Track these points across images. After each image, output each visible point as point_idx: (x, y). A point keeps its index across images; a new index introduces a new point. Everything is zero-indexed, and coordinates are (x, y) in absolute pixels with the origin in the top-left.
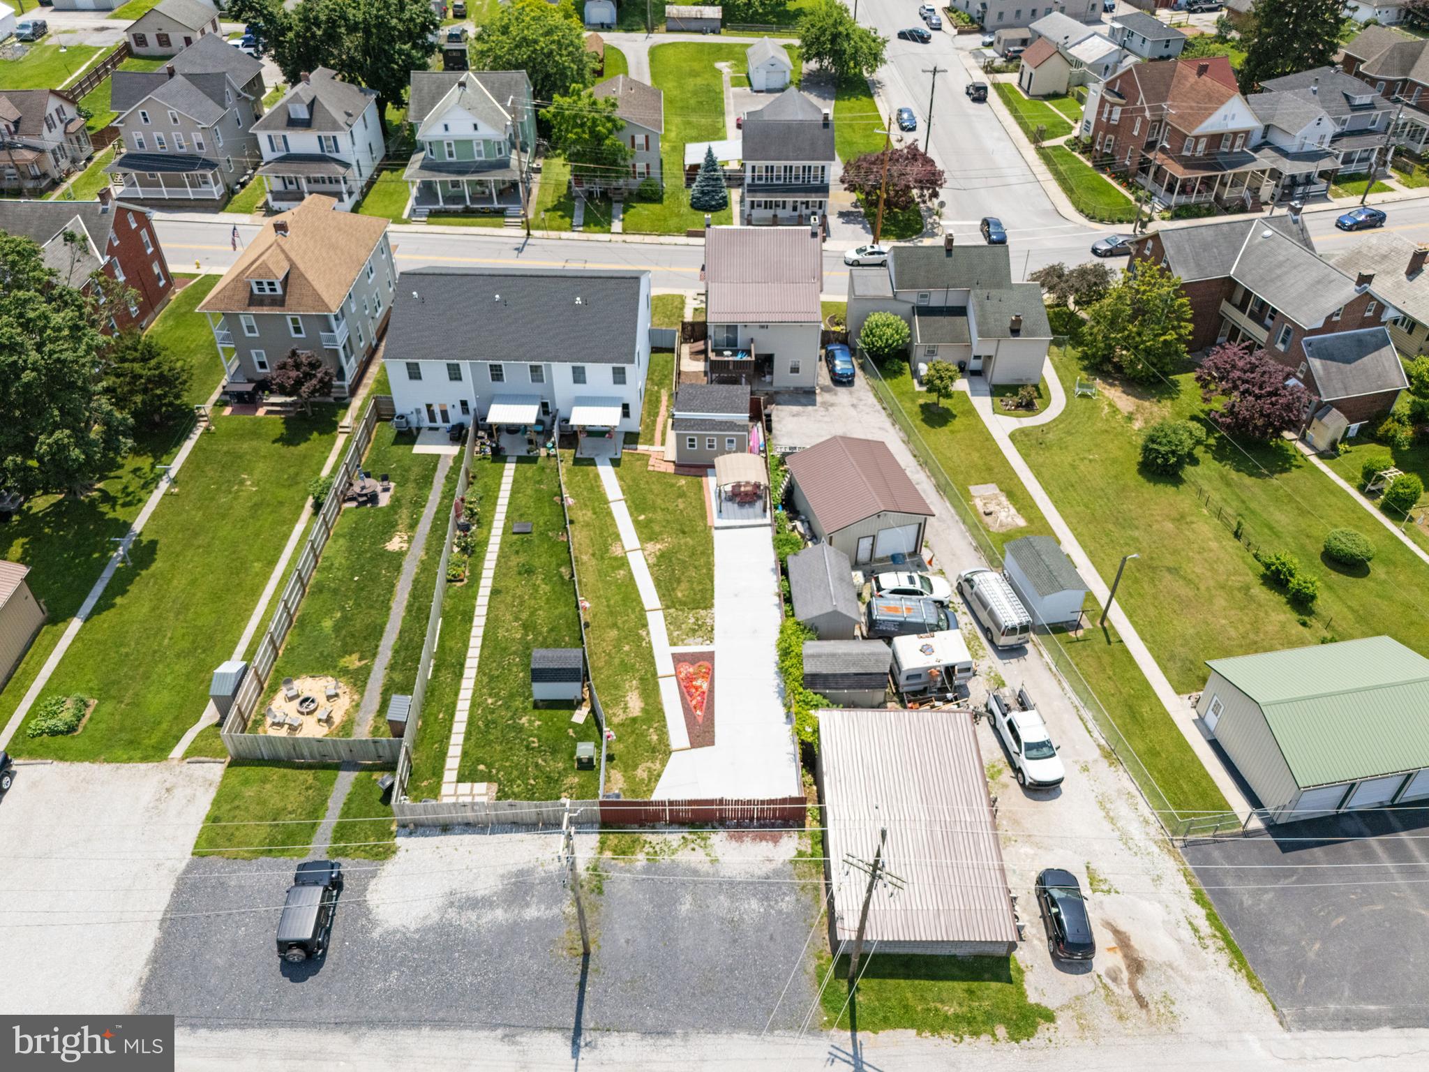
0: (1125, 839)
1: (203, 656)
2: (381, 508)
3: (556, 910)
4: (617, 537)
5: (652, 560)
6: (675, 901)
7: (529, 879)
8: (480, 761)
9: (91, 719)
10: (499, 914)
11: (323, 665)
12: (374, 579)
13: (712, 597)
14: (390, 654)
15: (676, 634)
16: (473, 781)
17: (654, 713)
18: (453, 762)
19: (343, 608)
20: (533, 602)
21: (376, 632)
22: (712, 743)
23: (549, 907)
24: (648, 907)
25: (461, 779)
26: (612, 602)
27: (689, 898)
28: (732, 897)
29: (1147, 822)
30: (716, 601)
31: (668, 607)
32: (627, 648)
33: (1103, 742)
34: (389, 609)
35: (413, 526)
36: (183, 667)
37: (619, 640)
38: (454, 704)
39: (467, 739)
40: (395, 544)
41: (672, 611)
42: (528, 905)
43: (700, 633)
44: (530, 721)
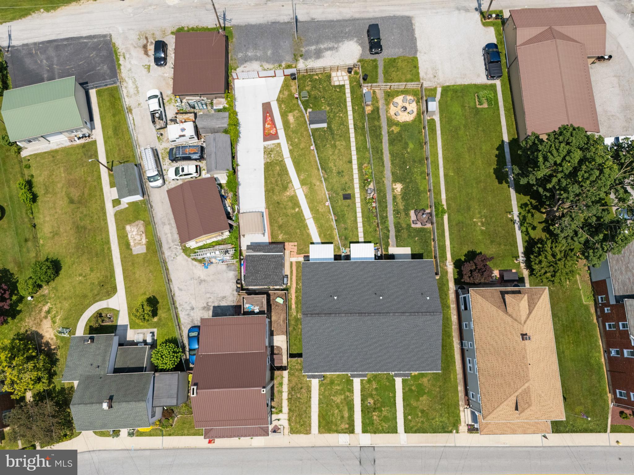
0: (134, 82)
1: (451, 128)
2: (412, 209)
3: (307, 49)
4: (306, 196)
5: (290, 185)
6: (273, 54)
7: (315, 56)
8: (340, 92)
9: (475, 100)
10: (322, 47)
11: (405, 126)
12: (401, 168)
13: (264, 168)
14: (383, 133)
15: (278, 149)
16: (339, 85)
17: (284, 115)
18: (348, 91)
19: (408, 153)
20: (335, 158)
21: (392, 142)
22: (263, 104)
23: (309, 49)
24: (280, 51)
25: (344, 86)
26: (304, 161)
27: (269, 54)
28: (256, 56)
29: (126, 87)
30: (263, 166)
31: (282, 161)
32: (296, 140)
33: (130, 115)
34: (390, 153)
35: (395, 198)
36: (455, 123)
37: (300, 143)
38: (353, 113)
39: (345, 100)
40: (399, 187)
41: (281, 159)
42: (315, 50)
43: (269, 150)
44: (326, 108)
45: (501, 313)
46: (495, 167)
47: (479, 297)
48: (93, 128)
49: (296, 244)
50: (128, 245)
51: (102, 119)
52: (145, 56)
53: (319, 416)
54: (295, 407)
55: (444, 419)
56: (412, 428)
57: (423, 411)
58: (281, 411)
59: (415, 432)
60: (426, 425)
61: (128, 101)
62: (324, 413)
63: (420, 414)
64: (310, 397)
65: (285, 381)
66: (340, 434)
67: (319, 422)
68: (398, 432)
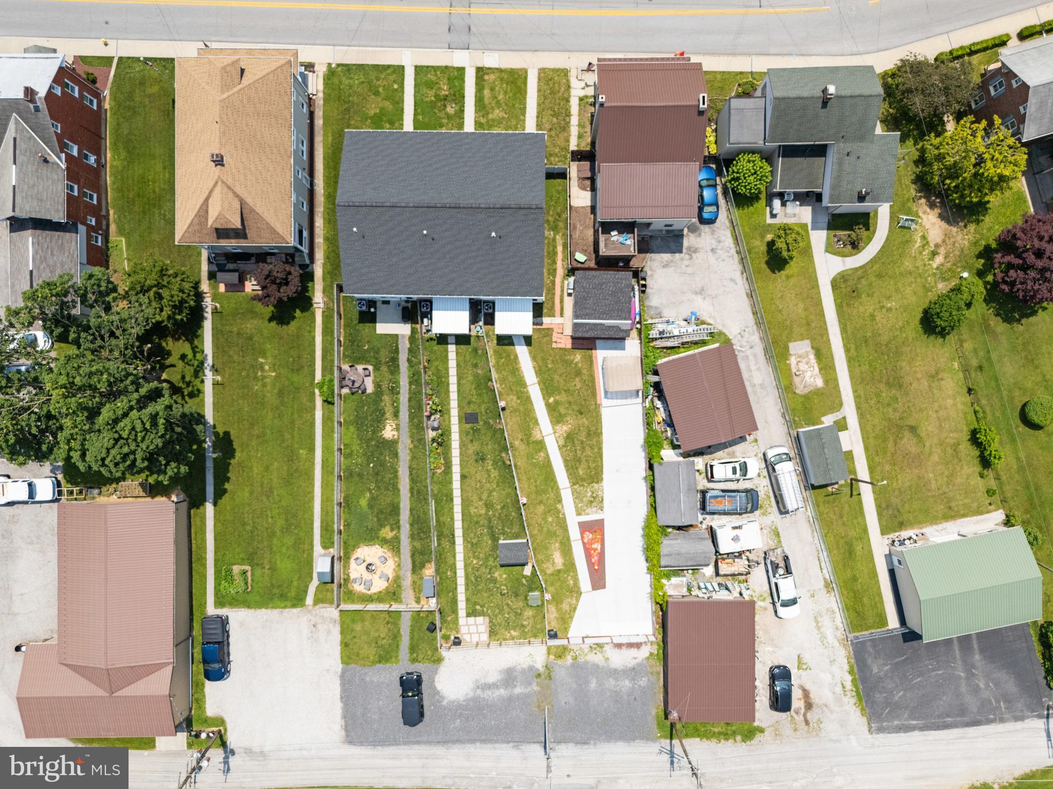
0: (823, 638)
1: (296, 531)
2: (369, 394)
3: (529, 689)
4: (536, 422)
5: (562, 442)
6: (587, 682)
7: (515, 674)
8: (476, 603)
9: (252, 580)
10: (502, 692)
11: (371, 537)
12: (383, 464)
13: (602, 471)
14: (408, 526)
15: (580, 505)
16: (475, 616)
17: (570, 566)
18: (462, 605)
19: (370, 490)
20: (488, 485)
21: (395, 510)
22: (604, 587)
23: (526, 687)
24: (574, 686)
25: (468, 615)
26: (538, 483)
27: (595, 680)
28: (616, 679)
29: (837, 629)
30: (605, 476)
31: (574, 484)
32: (550, 519)
33: (827, 577)
34: (399, 490)
35: (396, 414)
36: (289, 540)
37: (545, 513)
38: (455, 564)
39: (467, 589)
40: (388, 433)
41: (576, 487)
42: (515, 686)
43: (594, 504)
44: (500, 575)
45: (249, 200)
46: (232, 461)
47: (280, 230)
48: (889, 557)
49: (554, 345)
50: (819, 354)
51: (874, 574)
52: (807, 687)
53: (526, 92)
54: (559, 104)
55: (347, 82)
56: (394, 72)
57: (377, 93)
58: (581, 99)
59: (389, 66)
60: (373, 75)
61: (832, 603)
62: (518, 95)
63: (381, 90)
64: (538, 117)
66: (497, 66)
67: (525, 84)
68: (413, 68)
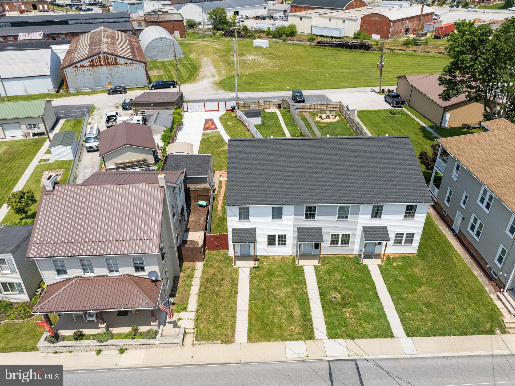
1: (372, 123)
5: (225, 145)
8: (272, 114)
11: (330, 123)
14: (312, 126)
15: (216, 133)
17: (224, 123)
18: (279, 113)
21: (321, 129)
22: (206, 119)
25: (275, 112)
30: (200, 140)
36: (375, 121)
38: (284, 120)
41: (218, 136)
43: (207, 134)
46: (423, 135)
48: (50, 132)
50: (38, 181)
53: (250, 316)
54: (210, 301)
55: (469, 312)
56: (418, 329)
57: (428, 305)
58: (184, 309)
59: (427, 334)
60: (441, 323)
61: (90, 121)
62: (259, 312)
63: (425, 309)
64: (236, 292)
65: (198, 273)
66: (287, 343)
67: (250, 323)
68: (395, 335)
